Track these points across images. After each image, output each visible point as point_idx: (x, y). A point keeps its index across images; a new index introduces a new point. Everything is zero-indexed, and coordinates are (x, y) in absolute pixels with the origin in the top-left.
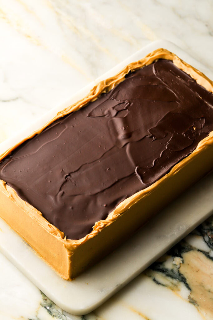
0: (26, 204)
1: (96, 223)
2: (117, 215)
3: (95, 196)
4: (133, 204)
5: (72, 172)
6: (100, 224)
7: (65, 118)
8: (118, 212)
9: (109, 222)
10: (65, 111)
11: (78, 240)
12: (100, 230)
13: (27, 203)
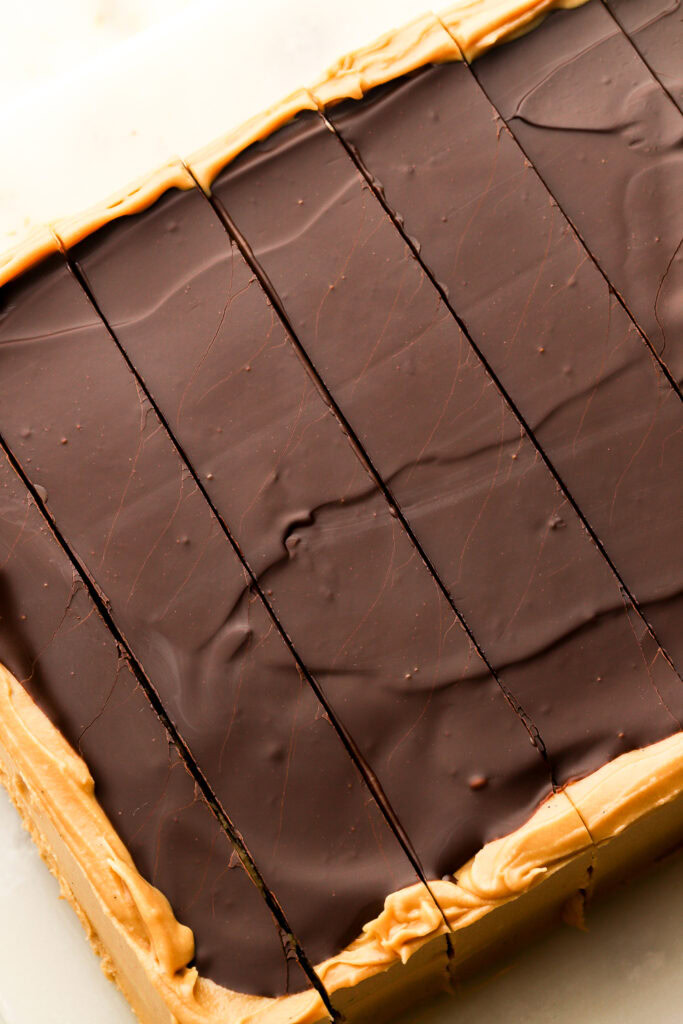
0: (11, 693)
1: (394, 900)
2: (526, 873)
3: (434, 698)
4: (649, 808)
5: (333, 505)
6: (417, 906)
7: (370, 106)
8: (544, 848)
9: (471, 907)
10: (381, 56)
11: (266, 1002)
12: (405, 954)
13: (18, 689)
